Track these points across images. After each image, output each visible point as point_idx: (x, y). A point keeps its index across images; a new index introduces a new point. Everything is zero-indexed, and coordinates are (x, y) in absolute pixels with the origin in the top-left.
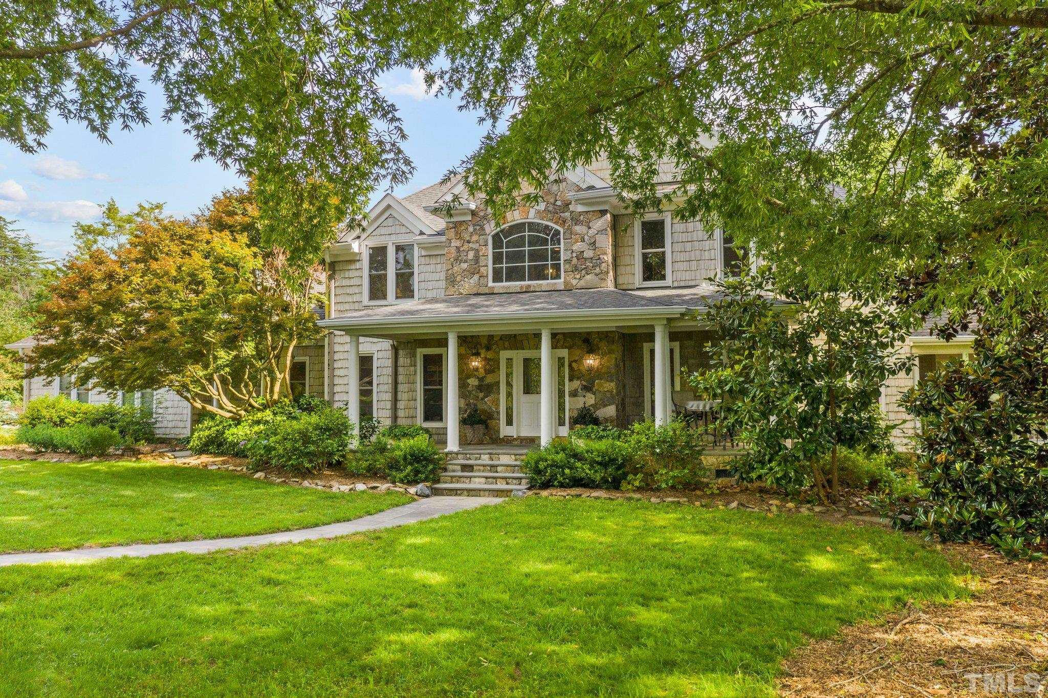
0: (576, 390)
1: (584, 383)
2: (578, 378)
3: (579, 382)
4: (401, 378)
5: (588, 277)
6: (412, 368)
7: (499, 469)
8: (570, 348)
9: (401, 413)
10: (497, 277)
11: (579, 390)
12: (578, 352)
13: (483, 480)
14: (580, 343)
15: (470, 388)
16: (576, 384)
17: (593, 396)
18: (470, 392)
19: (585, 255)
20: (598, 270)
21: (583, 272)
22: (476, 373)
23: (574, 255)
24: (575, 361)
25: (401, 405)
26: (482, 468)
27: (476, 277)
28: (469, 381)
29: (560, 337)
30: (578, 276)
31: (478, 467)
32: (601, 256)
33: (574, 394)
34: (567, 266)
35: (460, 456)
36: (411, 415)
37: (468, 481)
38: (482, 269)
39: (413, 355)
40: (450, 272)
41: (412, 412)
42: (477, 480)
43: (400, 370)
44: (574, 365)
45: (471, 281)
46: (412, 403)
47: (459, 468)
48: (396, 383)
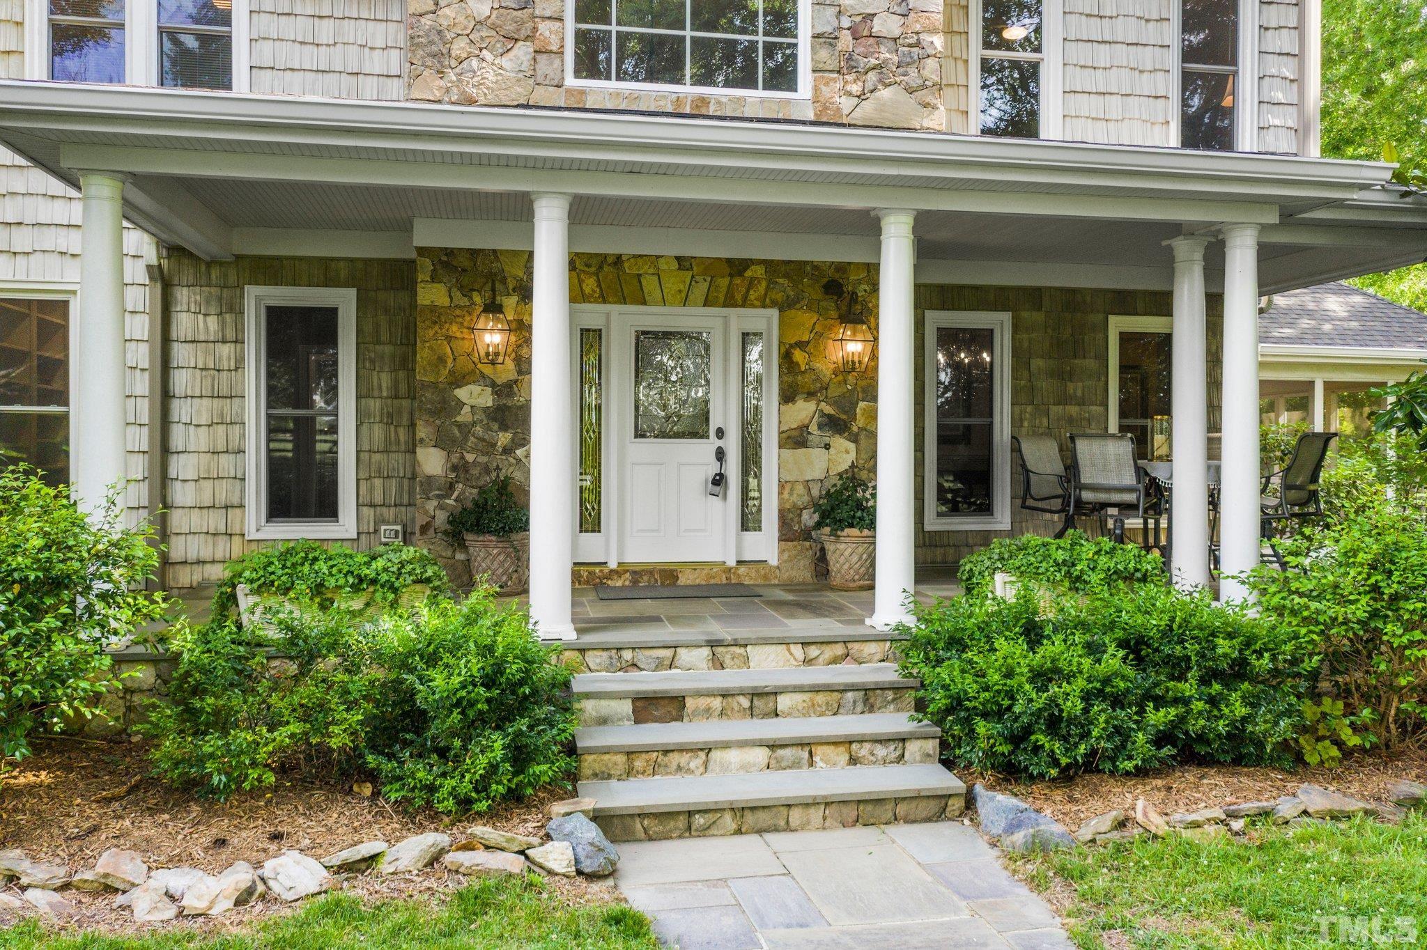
0: (804, 428)
1: (828, 410)
2: (810, 395)
3: (811, 406)
4: (181, 381)
5: (885, 93)
6: (226, 350)
7: (784, 702)
8: (784, 307)
9: (182, 494)
10: (589, 64)
11: (813, 428)
12: (806, 319)
13: (761, 755)
14: (815, 293)
15: (465, 416)
16: (804, 410)
17: (852, 446)
18: (465, 429)
19: (877, 26)
20: (913, 77)
21: (872, 77)
22: (487, 370)
23: (846, 22)
24: (801, 345)
25: (182, 467)
26: (717, 703)
27: (523, 51)
28: (462, 393)
29: (757, 271)
30: (856, 88)
31: (703, 702)
32: (926, 38)
33: (795, 439)
34: (824, 54)
35: (593, 658)
36: (221, 499)
37: (696, 762)
38: (544, 28)
39: (233, 308)
40: (427, 21)
41: (224, 491)
42: (733, 756)
43: (182, 354)
44: (798, 356)
45: (505, 62)
46: (227, 462)
47: (626, 707)
48: (165, 395)
